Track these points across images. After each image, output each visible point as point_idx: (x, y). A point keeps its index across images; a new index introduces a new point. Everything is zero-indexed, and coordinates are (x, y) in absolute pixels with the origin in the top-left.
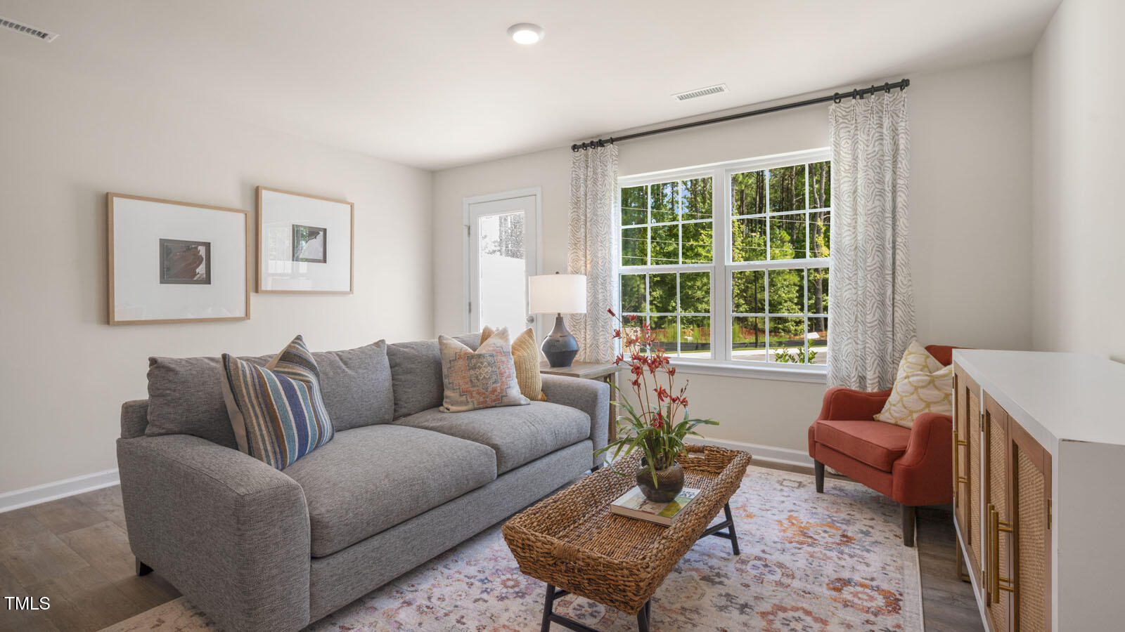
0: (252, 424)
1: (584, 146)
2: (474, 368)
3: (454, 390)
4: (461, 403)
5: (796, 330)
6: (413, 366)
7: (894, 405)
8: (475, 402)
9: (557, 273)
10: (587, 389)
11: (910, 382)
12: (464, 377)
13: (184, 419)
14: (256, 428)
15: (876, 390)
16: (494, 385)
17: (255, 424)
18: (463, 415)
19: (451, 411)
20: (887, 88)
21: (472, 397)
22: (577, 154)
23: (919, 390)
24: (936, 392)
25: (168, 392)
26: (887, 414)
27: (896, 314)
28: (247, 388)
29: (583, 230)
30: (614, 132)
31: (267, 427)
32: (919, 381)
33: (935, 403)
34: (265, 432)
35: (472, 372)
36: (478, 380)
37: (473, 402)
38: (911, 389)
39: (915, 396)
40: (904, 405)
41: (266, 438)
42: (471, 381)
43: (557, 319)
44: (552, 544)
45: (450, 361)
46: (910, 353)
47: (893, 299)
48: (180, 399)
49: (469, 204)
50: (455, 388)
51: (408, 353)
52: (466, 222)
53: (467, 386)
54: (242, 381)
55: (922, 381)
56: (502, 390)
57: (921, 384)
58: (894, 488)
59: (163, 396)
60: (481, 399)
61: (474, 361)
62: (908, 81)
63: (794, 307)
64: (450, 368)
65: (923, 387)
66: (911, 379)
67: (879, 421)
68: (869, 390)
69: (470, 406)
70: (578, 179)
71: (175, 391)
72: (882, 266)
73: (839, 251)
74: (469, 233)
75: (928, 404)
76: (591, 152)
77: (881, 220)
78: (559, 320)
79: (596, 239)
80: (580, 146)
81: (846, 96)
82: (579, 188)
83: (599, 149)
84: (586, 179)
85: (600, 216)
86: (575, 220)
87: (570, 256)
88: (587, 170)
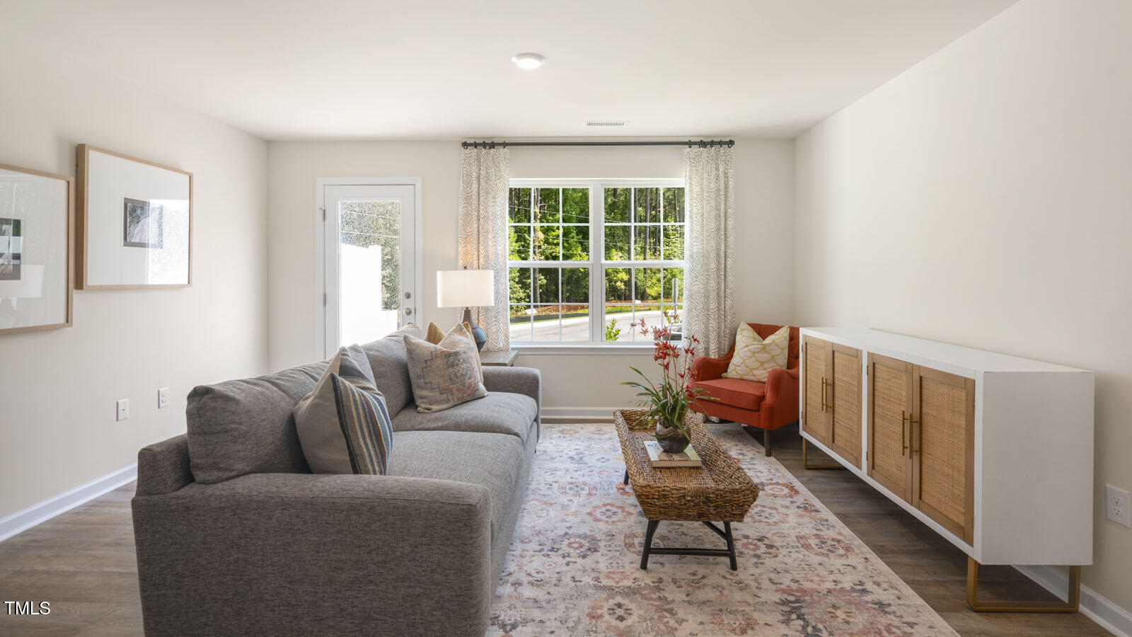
0: (360, 446)
1: (476, 145)
2: (452, 365)
3: (432, 389)
4: (442, 402)
5: (517, 307)
6: (384, 369)
7: (739, 366)
8: (455, 399)
9: (465, 268)
10: (528, 376)
11: (749, 350)
12: (443, 376)
13: (254, 455)
14: (365, 450)
15: (716, 357)
16: (470, 381)
17: (363, 446)
18: (446, 412)
19: (434, 410)
20: (721, 143)
21: (452, 394)
22: (467, 151)
23: (756, 355)
24: (766, 355)
25: (233, 426)
26: (734, 373)
27: (727, 303)
28: (357, 409)
29: (475, 226)
30: (506, 137)
31: (374, 446)
32: (755, 349)
33: (766, 362)
34: (372, 452)
35: (451, 370)
36: (457, 377)
37: (453, 399)
38: (748, 354)
39: (753, 359)
40: (746, 366)
41: (374, 458)
42: (450, 379)
43: (465, 312)
44: (685, 489)
45: (426, 361)
46: (742, 330)
47: (725, 291)
48: (247, 432)
49: (324, 185)
50: (434, 387)
51: (377, 357)
52: (320, 204)
53: (446, 384)
54: (352, 401)
55: (758, 348)
56: (475, 384)
57: (757, 350)
58: (762, 420)
59: (226, 432)
60: (460, 396)
61: (451, 359)
62: (733, 141)
63: (516, 285)
64: (426, 368)
65: (758, 352)
66: (750, 347)
67: (727, 378)
68: (712, 357)
69: (451, 403)
70: (469, 175)
71: (240, 424)
72: (718, 269)
73: (692, 257)
74: (324, 218)
75: (762, 363)
76: (484, 151)
77: (718, 236)
78: (467, 313)
79: (490, 236)
80: (471, 145)
81: (695, 143)
82: (469, 184)
83: (492, 150)
84: (479, 177)
85: (494, 214)
86: (466, 215)
87: (461, 250)
88: (479, 168)
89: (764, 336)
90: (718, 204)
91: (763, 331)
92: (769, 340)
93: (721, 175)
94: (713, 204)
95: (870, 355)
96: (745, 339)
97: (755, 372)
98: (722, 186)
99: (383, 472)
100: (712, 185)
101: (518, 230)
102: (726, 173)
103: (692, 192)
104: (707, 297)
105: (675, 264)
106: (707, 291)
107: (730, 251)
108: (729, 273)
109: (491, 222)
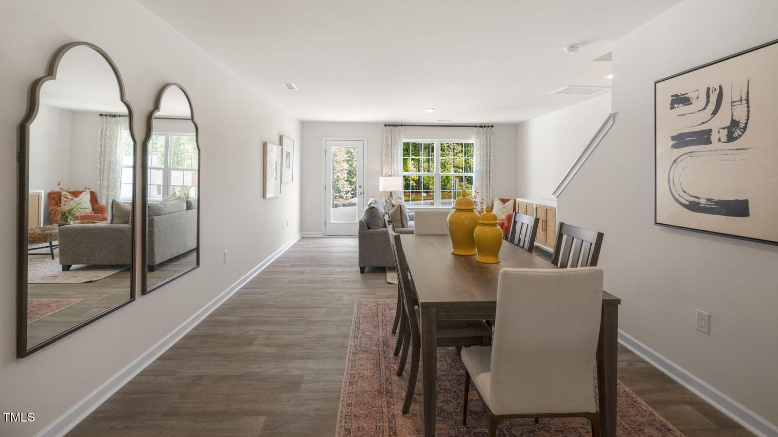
1: (390, 126)
7: (495, 212)
20: (488, 127)
22: (387, 128)
24: (505, 209)
29: (390, 158)
30: (403, 123)
38: (498, 209)
39: (500, 211)
40: (498, 214)
46: (497, 201)
47: (489, 186)
49: (326, 141)
52: (324, 148)
55: (502, 207)
62: (493, 126)
65: (502, 209)
66: (499, 207)
70: (388, 137)
72: (487, 177)
73: (476, 172)
74: (325, 154)
75: (504, 213)
76: (393, 128)
77: (487, 163)
78: (391, 193)
79: (395, 162)
80: (388, 125)
81: (478, 126)
82: (387, 141)
83: (397, 128)
84: (391, 138)
85: (397, 153)
86: (386, 154)
87: (384, 168)
88: (392, 135)
89: (504, 204)
90: (487, 151)
91: (504, 201)
92: (506, 204)
93: (488, 139)
94: (485, 151)
95: (536, 204)
96: (497, 204)
97: (501, 216)
98: (489, 143)
99: (403, 227)
100: (485, 144)
101: (404, 159)
102: (490, 139)
103: (476, 146)
104: (482, 188)
105: (469, 174)
106: (482, 185)
107: (491, 170)
108: (491, 178)
109: (396, 157)
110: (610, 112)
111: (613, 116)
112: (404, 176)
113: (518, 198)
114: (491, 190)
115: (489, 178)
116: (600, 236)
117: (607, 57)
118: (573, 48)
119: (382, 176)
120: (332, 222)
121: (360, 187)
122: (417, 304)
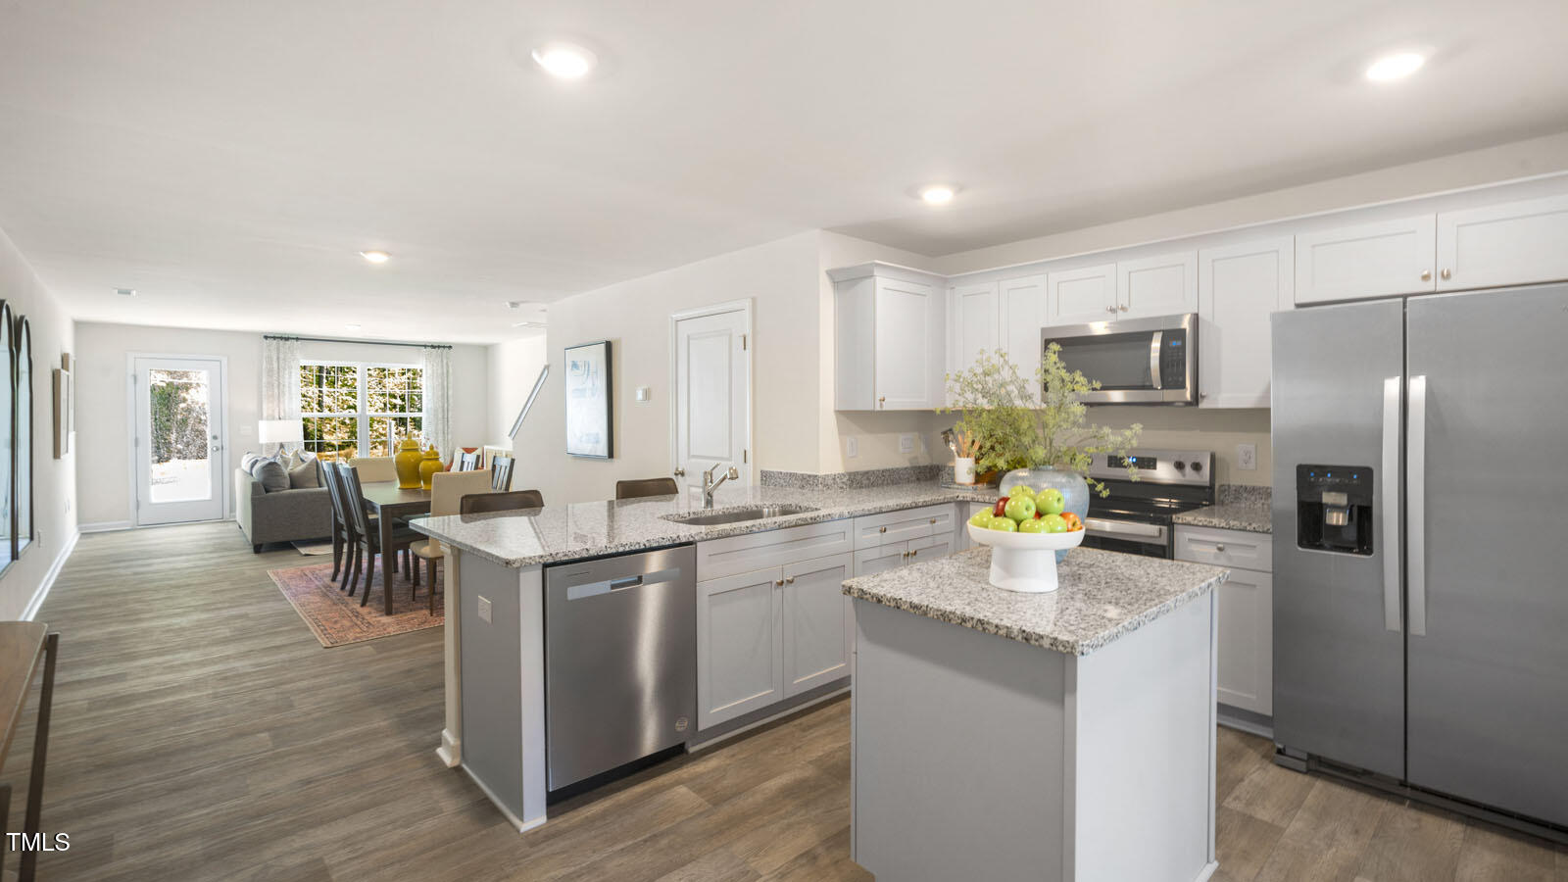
1: (274, 338)
9: (274, 419)
20: (444, 347)
22: (268, 342)
29: (276, 391)
49: (135, 358)
52: (131, 372)
62: (452, 347)
70: (270, 357)
72: (443, 418)
73: (428, 411)
76: (281, 342)
77: (443, 399)
78: (282, 445)
79: (287, 398)
80: (270, 338)
81: (428, 346)
82: (270, 363)
83: (288, 342)
84: (278, 358)
85: (290, 383)
86: (268, 383)
87: (265, 406)
88: (278, 354)
90: (443, 381)
93: (445, 365)
94: (440, 380)
98: (445, 372)
100: (439, 371)
102: (447, 364)
103: (427, 373)
104: (437, 434)
105: (416, 415)
106: (436, 430)
107: (450, 408)
108: (450, 419)
109: (287, 389)
110: (546, 363)
111: (547, 367)
112: (304, 419)
113: (487, 444)
114: (450, 437)
115: (446, 420)
116: (513, 461)
117: (544, 311)
118: (513, 304)
119: (262, 419)
120: (154, 500)
121: (215, 438)
122: (373, 509)
